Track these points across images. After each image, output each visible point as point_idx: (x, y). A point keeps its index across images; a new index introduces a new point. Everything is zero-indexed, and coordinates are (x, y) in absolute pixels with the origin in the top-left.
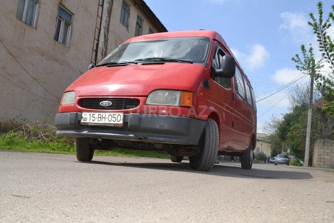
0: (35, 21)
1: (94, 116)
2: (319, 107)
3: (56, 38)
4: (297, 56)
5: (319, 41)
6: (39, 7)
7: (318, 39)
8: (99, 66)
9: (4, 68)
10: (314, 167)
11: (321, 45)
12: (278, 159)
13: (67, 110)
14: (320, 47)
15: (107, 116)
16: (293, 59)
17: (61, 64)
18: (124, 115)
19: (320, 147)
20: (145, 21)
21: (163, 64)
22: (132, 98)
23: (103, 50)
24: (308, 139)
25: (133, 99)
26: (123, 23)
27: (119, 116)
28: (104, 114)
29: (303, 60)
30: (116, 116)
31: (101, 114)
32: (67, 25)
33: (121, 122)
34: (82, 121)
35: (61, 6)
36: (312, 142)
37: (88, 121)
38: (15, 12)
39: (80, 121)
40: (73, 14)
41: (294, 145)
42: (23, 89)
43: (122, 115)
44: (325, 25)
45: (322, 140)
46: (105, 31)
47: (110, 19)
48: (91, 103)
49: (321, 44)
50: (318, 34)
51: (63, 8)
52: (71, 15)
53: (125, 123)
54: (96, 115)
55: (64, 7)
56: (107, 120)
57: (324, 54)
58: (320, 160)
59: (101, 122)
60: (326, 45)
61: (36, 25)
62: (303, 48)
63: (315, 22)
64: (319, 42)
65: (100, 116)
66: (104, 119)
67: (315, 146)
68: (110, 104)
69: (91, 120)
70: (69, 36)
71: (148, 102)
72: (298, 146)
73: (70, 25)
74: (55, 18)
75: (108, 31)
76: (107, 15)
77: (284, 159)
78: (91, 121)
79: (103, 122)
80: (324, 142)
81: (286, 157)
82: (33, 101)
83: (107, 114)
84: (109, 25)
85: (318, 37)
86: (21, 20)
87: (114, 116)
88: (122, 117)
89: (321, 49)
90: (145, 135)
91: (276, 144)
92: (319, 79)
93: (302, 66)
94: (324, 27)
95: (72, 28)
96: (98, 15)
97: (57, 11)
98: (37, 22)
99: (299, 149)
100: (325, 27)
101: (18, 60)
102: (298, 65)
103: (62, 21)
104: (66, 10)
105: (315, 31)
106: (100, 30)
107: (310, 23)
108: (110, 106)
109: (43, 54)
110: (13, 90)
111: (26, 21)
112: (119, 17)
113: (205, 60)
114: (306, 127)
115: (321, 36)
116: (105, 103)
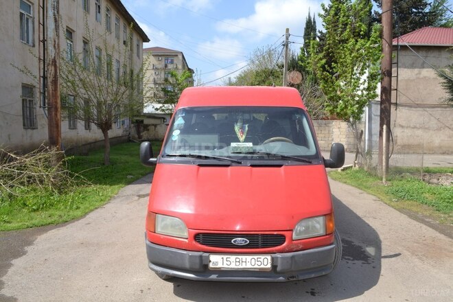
1: (228, 259)
15: (248, 260)
18: (272, 257)
22: (275, 233)
25: (277, 235)
27: (266, 260)
28: (244, 257)
30: (261, 260)
31: (240, 257)
33: (269, 266)
34: (211, 265)
37: (219, 266)
39: (207, 266)
43: (269, 257)
46: (54, 13)
53: (274, 267)
54: (233, 258)
56: (248, 264)
59: (240, 267)
65: (238, 260)
66: (244, 263)
68: (246, 242)
69: (225, 264)
75: (58, 12)
78: (225, 266)
79: (243, 266)
83: (249, 258)
87: (259, 259)
88: (270, 261)
106: (44, 8)
116: (239, 241)
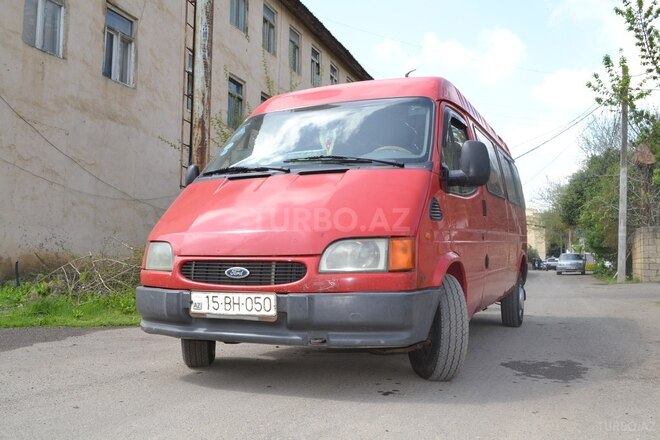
0: (61, 44)
1: (215, 299)
2: (641, 160)
3: (108, 73)
4: (596, 76)
5: (639, 44)
6: (67, 13)
7: (638, 40)
8: (210, 174)
9: (10, 147)
10: (638, 281)
11: (643, 53)
12: (563, 262)
13: (158, 282)
14: (643, 57)
15: (243, 301)
16: (589, 85)
17: (123, 124)
18: (278, 298)
19: (647, 243)
20: (279, 15)
21: (344, 171)
22: (289, 259)
23: (204, 95)
24: (622, 228)
25: (292, 262)
26: (237, 25)
27: (267, 302)
28: (236, 296)
29: (608, 86)
30: (261, 301)
31: (230, 295)
32: (127, 42)
33: (273, 312)
34: (193, 310)
35: (110, 6)
36: (631, 231)
37: (204, 310)
38: (20, 30)
39: (187, 310)
40: (136, 19)
41: (594, 238)
42: (52, 183)
43: (273, 297)
44: (649, 13)
45: (651, 228)
46: (204, 56)
47: (211, 28)
48: (206, 270)
49: (645, 51)
50: (637, 30)
51: (113, 9)
52: (132, 22)
53: (281, 313)
54: (221, 297)
55: (116, 7)
56: (243, 308)
57: (651, 71)
58: (648, 266)
59: (231, 312)
60: (655, 53)
61: (65, 51)
62: (607, 61)
63: (629, 7)
64: (640, 48)
65: (228, 300)
66: (236, 306)
67: (637, 239)
68: (245, 273)
69: (211, 308)
70: (133, 65)
71: (324, 267)
72: (602, 238)
73: (131, 42)
74: (100, 32)
75: (210, 54)
76: (205, 20)
77: (576, 261)
78: (212, 311)
79: (236, 312)
80: (655, 231)
81: (579, 257)
82: (74, 204)
83: (243, 297)
84: (210, 41)
85: (637, 36)
86: (34, 46)
87: (257, 300)
88: (274, 303)
89: (644, 60)
90: (323, 335)
91: (556, 229)
92: (644, 122)
93: (608, 97)
94: (647, 16)
95: (136, 47)
96: (187, 23)
97: (104, 18)
98: (65, 46)
99: (605, 244)
100: (650, 17)
101: (36, 126)
102: (600, 96)
103: (115, 37)
104: (119, 12)
105: (629, 24)
106: (193, 51)
107: (618, 11)
108: (246, 278)
109: (83, 108)
110: (34, 188)
111: (43, 46)
112: (227, 13)
113: (427, 155)
114: (616, 202)
115: (642, 34)
116: (236, 271)
